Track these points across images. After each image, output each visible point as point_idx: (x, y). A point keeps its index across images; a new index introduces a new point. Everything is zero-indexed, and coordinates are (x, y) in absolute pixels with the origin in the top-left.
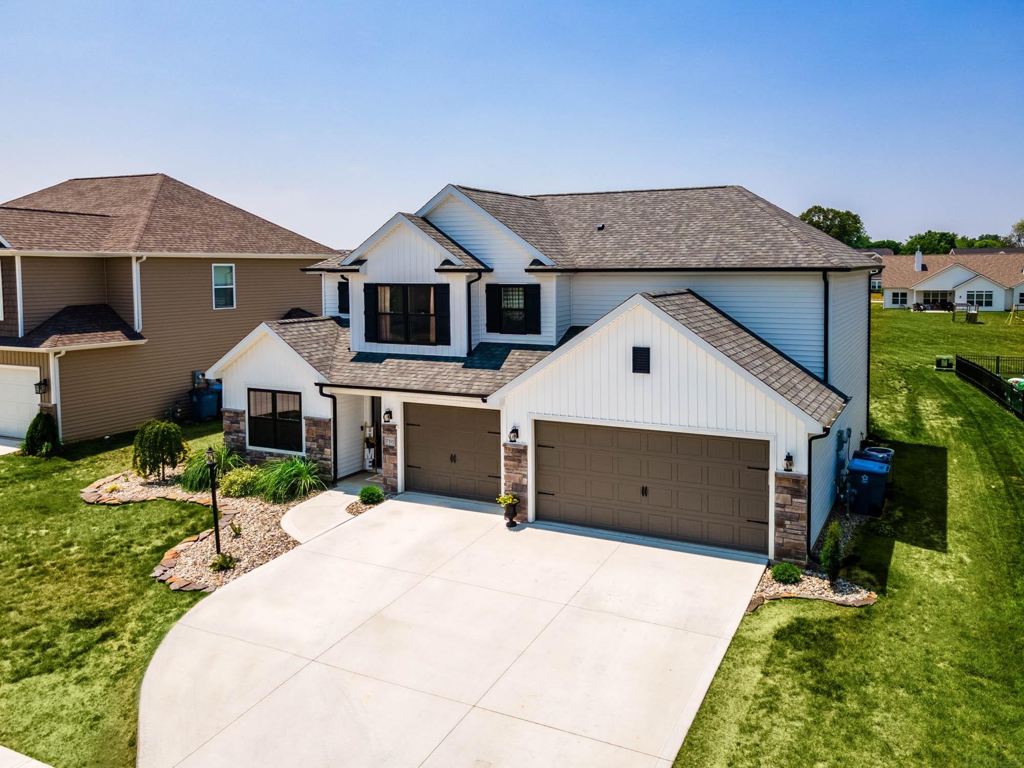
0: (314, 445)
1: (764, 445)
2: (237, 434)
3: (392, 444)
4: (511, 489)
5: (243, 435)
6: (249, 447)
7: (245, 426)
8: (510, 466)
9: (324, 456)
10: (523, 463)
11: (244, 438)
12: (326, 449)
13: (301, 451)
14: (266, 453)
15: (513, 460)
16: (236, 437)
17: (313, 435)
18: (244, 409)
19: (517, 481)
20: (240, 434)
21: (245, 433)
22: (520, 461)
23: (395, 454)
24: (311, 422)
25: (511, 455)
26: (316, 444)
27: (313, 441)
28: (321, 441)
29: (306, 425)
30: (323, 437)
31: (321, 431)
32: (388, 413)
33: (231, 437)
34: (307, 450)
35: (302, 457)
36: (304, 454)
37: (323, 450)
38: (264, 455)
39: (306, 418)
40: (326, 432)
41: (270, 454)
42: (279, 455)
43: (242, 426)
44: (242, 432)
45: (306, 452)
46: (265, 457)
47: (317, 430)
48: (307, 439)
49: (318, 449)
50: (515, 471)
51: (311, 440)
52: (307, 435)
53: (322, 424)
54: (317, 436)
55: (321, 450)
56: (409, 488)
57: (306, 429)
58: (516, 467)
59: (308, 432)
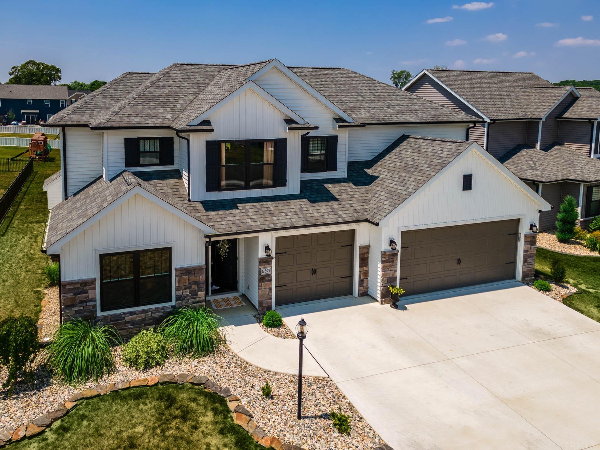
0: (187, 292)
1: (517, 222)
2: (84, 304)
3: (268, 273)
4: (386, 282)
5: (93, 303)
6: (100, 313)
7: (96, 294)
8: (387, 266)
9: (197, 300)
10: (395, 263)
11: (94, 306)
12: (199, 293)
13: (170, 300)
14: (125, 313)
15: (389, 262)
16: (82, 308)
17: (185, 282)
18: (94, 277)
19: (391, 275)
20: (88, 304)
21: (95, 301)
22: (393, 261)
23: (271, 280)
24: (184, 272)
25: (387, 259)
26: (188, 290)
27: (185, 289)
28: (194, 287)
29: (176, 276)
30: (197, 283)
31: (194, 278)
32: (267, 248)
33: (74, 309)
34: (178, 298)
35: (173, 307)
36: (174, 303)
37: (197, 294)
38: (123, 316)
39: (176, 270)
40: (201, 277)
41: (132, 313)
42: (143, 312)
43: (91, 294)
44: (91, 301)
45: (176, 301)
46: (124, 318)
47: (190, 278)
48: (177, 289)
49: (190, 295)
50: (390, 269)
51: (183, 288)
52: (177, 285)
53: (197, 271)
54: (189, 283)
55: (194, 294)
56: (277, 304)
57: (177, 279)
58: (390, 267)
59: (179, 282)
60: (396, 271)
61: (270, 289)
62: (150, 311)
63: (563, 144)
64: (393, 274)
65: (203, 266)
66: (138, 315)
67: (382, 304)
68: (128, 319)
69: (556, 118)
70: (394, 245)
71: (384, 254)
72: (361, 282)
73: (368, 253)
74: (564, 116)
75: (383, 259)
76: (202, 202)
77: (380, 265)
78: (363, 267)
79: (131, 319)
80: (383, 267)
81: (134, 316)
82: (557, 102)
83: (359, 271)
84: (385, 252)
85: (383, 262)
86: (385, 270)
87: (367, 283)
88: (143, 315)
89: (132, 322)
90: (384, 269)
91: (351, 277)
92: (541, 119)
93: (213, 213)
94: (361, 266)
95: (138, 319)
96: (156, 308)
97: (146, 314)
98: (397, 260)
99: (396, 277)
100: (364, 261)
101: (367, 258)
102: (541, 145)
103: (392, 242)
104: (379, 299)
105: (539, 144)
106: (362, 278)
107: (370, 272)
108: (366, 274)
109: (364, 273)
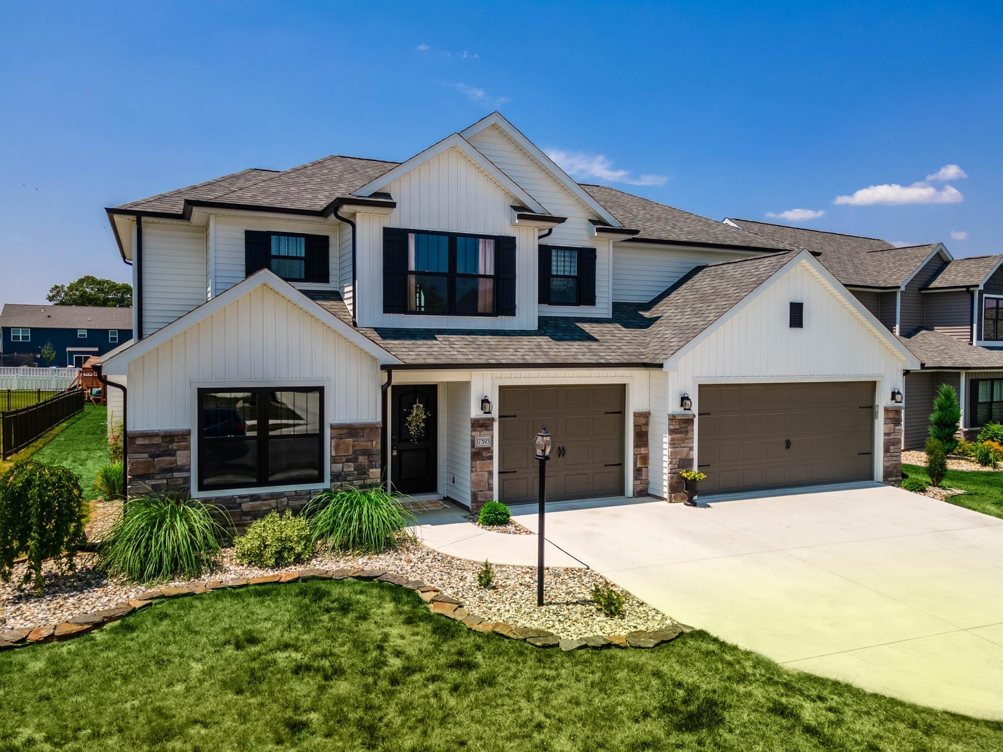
0: (351, 467)
2: (170, 475)
3: (487, 445)
4: (677, 466)
5: (185, 475)
6: (197, 494)
7: (192, 457)
8: (678, 440)
9: (368, 481)
10: (689, 435)
11: (187, 480)
12: (371, 470)
13: (322, 480)
14: (241, 497)
15: (681, 433)
16: (165, 481)
17: (347, 450)
18: (186, 427)
19: (684, 456)
20: (177, 474)
21: (189, 471)
22: (687, 432)
23: (491, 458)
24: (345, 431)
25: (678, 427)
26: (351, 464)
27: (348, 461)
28: (362, 459)
29: (332, 438)
30: (367, 453)
31: (363, 443)
32: (485, 401)
33: (150, 482)
34: (335, 477)
35: (326, 492)
36: (327, 484)
37: (365, 473)
38: (238, 501)
39: (332, 427)
40: (374, 443)
41: (254, 498)
42: (273, 496)
43: (181, 458)
44: (181, 469)
45: (332, 481)
46: (240, 504)
47: (356, 443)
48: (334, 461)
49: (356, 472)
50: (682, 445)
51: (344, 460)
52: (333, 454)
53: (366, 431)
54: (354, 452)
55: (362, 472)
57: (333, 443)
58: (683, 440)
59: (337, 448)
60: (691, 449)
61: (491, 473)
62: (285, 496)
63: (933, 330)
64: (688, 454)
65: (378, 423)
66: (265, 502)
67: (671, 502)
68: (246, 506)
69: (920, 289)
70: (688, 402)
71: (672, 418)
72: (638, 472)
73: (647, 424)
74: (931, 286)
75: (672, 427)
76: (376, 329)
77: (666, 439)
78: (640, 447)
79: (253, 507)
80: (672, 440)
81: (257, 503)
82: (921, 265)
83: (634, 454)
84: (674, 416)
85: (671, 432)
86: (675, 446)
87: (647, 476)
88: (273, 503)
89: (254, 514)
90: (672, 443)
91: (621, 465)
92: (899, 287)
93: (397, 342)
94: (636, 446)
95: (264, 508)
96: (296, 492)
97: (279, 500)
98: (693, 430)
99: (693, 459)
100: (642, 438)
101: (646, 433)
102: (900, 329)
103: (684, 399)
104: (666, 496)
105: (897, 327)
106: (639, 465)
107: (651, 456)
108: (645, 459)
109: (641, 458)
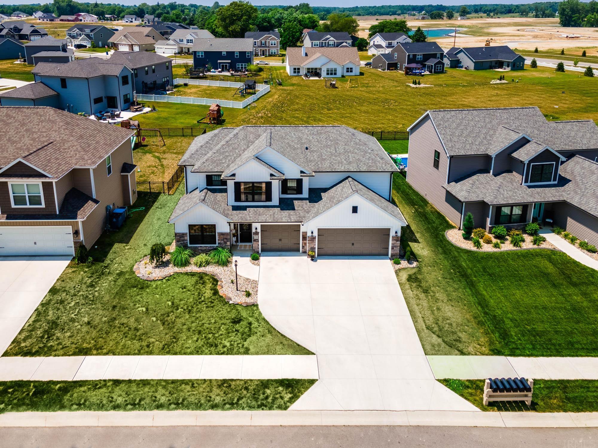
0: (222, 242)
1: (389, 230)
3: (257, 238)
4: (310, 249)
6: (189, 245)
7: (188, 238)
8: (310, 243)
9: (227, 245)
11: (187, 242)
12: (228, 243)
13: (216, 244)
14: (198, 246)
15: (311, 241)
16: (183, 242)
17: (222, 238)
18: (187, 232)
19: (312, 246)
23: (259, 241)
24: (221, 234)
25: (310, 239)
27: (222, 240)
28: (226, 240)
32: (257, 229)
33: (180, 242)
34: (219, 244)
35: (217, 246)
36: (217, 245)
37: (226, 243)
39: (218, 233)
40: (228, 236)
41: (201, 247)
42: (205, 247)
43: (186, 238)
44: (186, 240)
48: (218, 240)
49: (224, 243)
53: (226, 234)
54: (224, 238)
56: (262, 251)
58: (312, 243)
59: (219, 237)
60: (315, 245)
61: (258, 245)
62: (208, 247)
67: (307, 258)
68: (199, 248)
70: (314, 234)
72: (303, 247)
73: (306, 235)
75: (308, 239)
76: (232, 206)
83: (302, 242)
84: (309, 237)
88: (205, 248)
89: (201, 250)
91: (299, 244)
93: (235, 212)
94: (303, 240)
95: (203, 249)
96: (210, 246)
98: (315, 240)
99: (315, 247)
101: (305, 237)
103: (313, 232)
105: (492, 171)
106: (303, 245)
109: (304, 243)
